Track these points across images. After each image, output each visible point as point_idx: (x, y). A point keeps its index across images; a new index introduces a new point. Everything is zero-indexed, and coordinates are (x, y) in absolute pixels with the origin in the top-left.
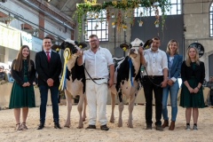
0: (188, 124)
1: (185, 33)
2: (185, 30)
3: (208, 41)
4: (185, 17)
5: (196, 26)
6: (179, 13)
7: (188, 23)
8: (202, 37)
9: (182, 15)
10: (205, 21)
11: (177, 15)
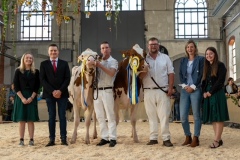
0: (22, 140)
1: (146, 33)
2: (146, 30)
3: (172, 43)
4: (146, 13)
5: (159, 26)
6: (140, 8)
7: (149, 21)
8: (166, 38)
9: (143, 11)
10: (169, 19)
11: (137, 11)
